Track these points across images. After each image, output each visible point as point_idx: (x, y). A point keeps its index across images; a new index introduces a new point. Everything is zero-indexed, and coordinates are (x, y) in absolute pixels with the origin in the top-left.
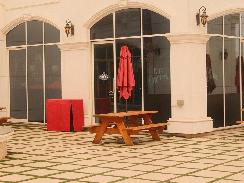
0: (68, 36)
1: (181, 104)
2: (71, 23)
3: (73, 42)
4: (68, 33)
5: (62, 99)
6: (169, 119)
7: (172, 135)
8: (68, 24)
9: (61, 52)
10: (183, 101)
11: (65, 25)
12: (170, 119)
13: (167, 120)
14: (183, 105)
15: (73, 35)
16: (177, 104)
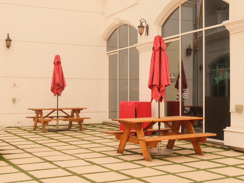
0: (141, 36)
1: (239, 109)
2: (146, 22)
3: (146, 42)
4: (140, 33)
5: (140, 101)
6: (225, 128)
7: (229, 148)
8: (141, 24)
9: (140, 53)
10: (242, 106)
11: (139, 25)
12: (227, 128)
13: (224, 130)
14: (242, 111)
15: (148, 35)
16: (236, 109)
